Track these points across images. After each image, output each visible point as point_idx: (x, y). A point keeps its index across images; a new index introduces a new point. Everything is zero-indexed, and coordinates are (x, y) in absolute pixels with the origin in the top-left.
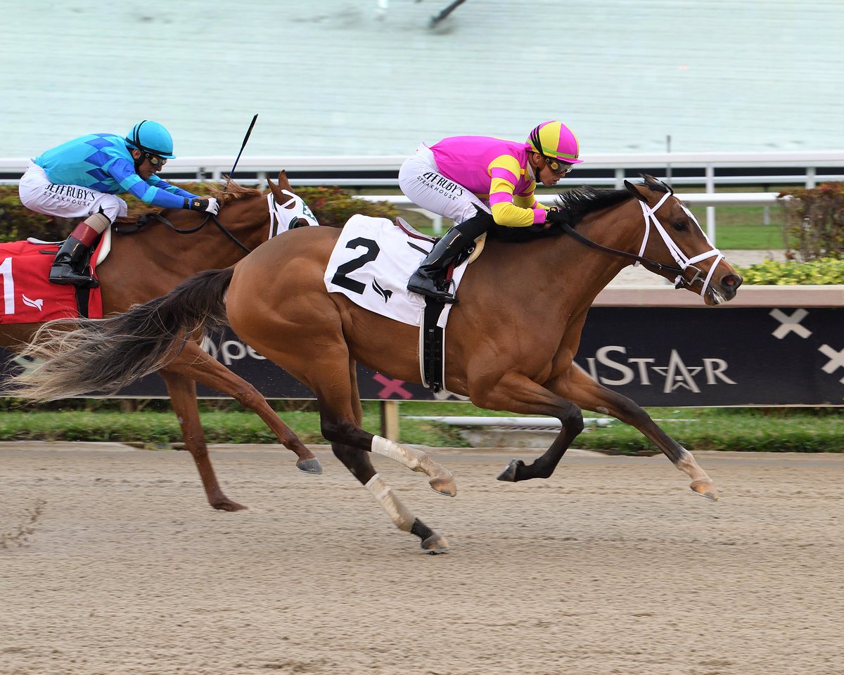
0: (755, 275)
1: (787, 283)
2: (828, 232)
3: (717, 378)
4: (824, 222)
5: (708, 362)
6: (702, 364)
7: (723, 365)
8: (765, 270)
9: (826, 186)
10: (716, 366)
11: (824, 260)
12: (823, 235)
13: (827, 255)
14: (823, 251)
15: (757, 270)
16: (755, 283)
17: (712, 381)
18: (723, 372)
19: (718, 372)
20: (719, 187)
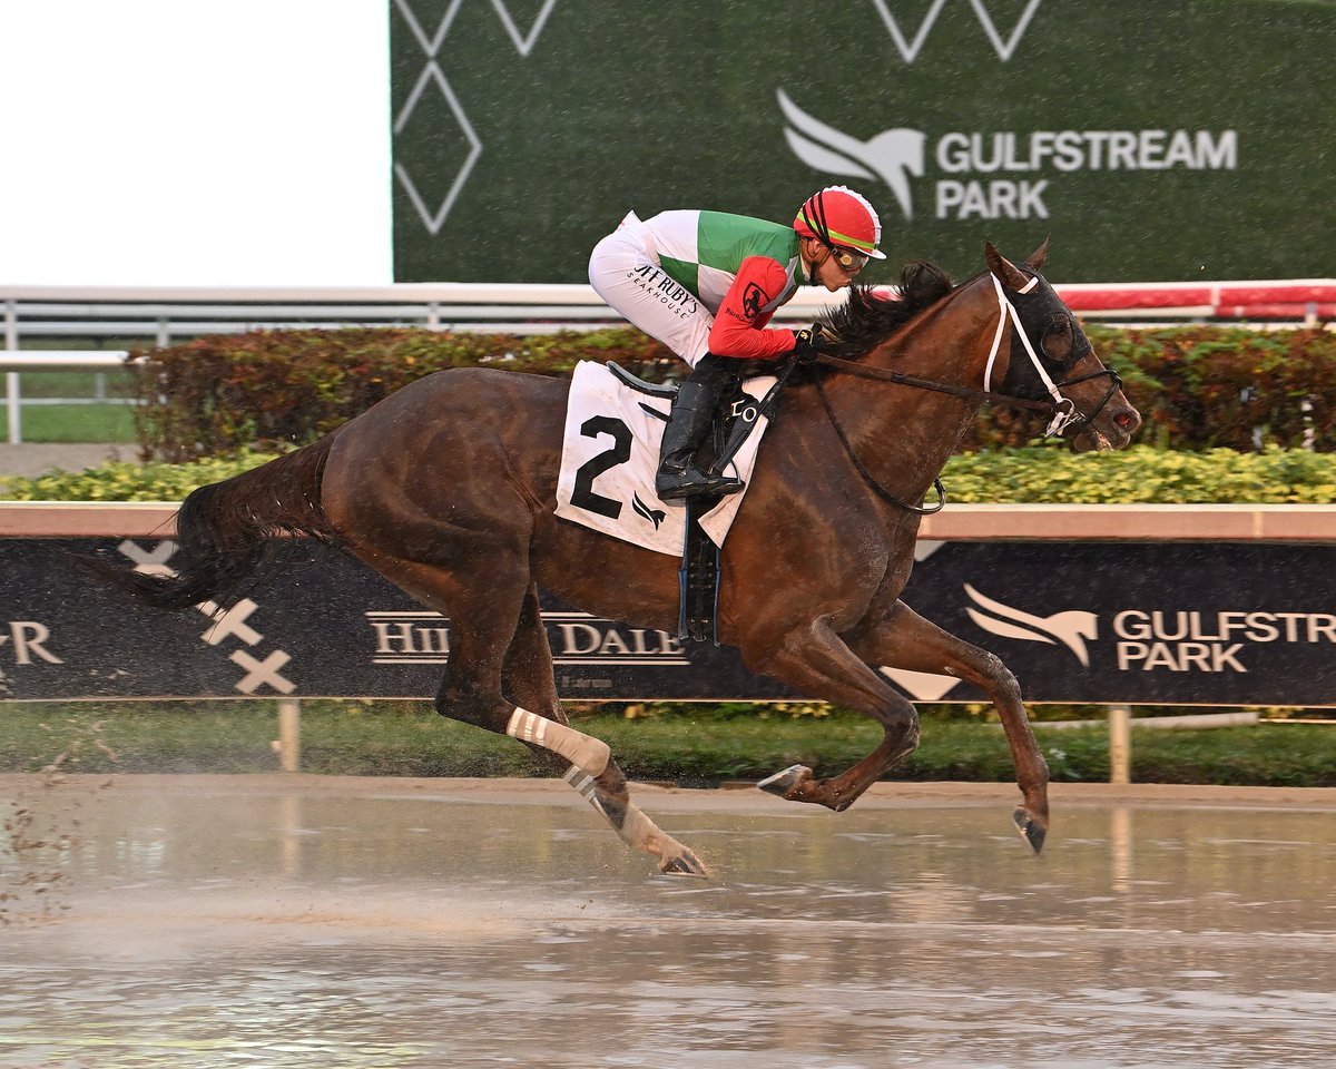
0: (92, 485)
1: (144, 499)
2: (207, 417)
3: (31, 652)
4: (201, 400)
5: (18, 627)
6: (8, 631)
7: (43, 632)
8: (109, 477)
9: (203, 342)
10: (30, 634)
11: (204, 460)
12: (200, 420)
13: (208, 452)
14: (199, 446)
15: (96, 477)
16: (93, 499)
17: (23, 659)
18: (41, 644)
19: (34, 644)
20: (26, 340)
